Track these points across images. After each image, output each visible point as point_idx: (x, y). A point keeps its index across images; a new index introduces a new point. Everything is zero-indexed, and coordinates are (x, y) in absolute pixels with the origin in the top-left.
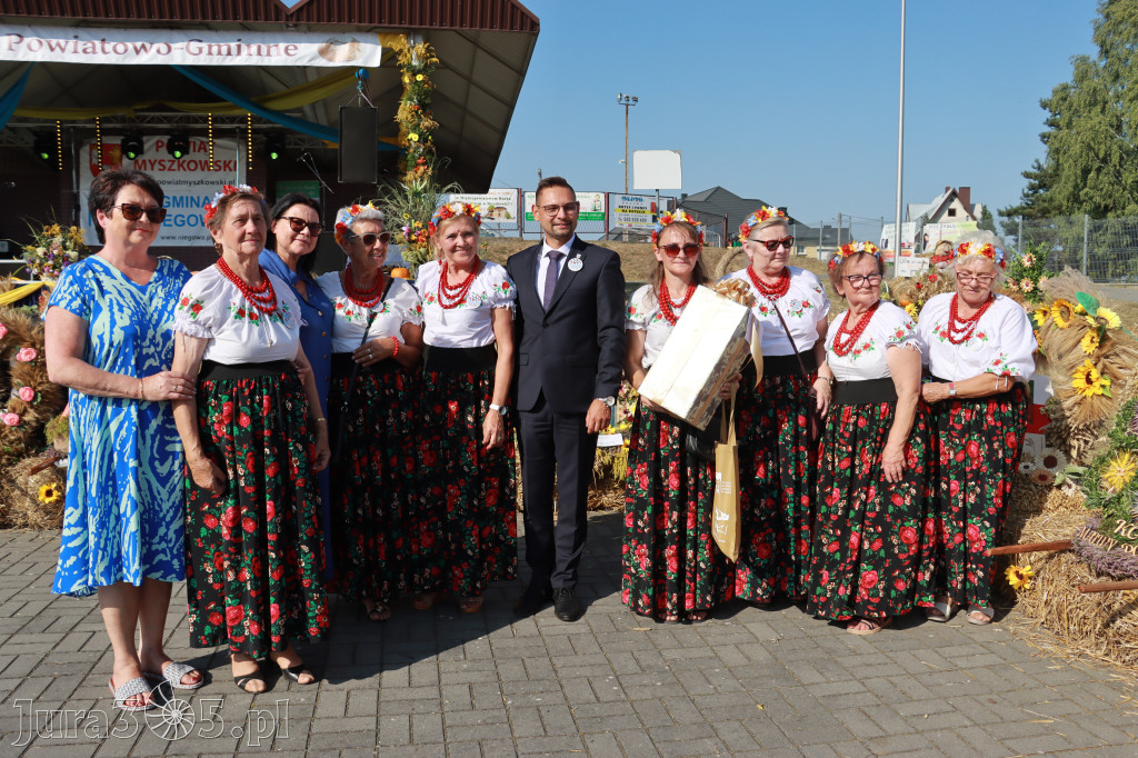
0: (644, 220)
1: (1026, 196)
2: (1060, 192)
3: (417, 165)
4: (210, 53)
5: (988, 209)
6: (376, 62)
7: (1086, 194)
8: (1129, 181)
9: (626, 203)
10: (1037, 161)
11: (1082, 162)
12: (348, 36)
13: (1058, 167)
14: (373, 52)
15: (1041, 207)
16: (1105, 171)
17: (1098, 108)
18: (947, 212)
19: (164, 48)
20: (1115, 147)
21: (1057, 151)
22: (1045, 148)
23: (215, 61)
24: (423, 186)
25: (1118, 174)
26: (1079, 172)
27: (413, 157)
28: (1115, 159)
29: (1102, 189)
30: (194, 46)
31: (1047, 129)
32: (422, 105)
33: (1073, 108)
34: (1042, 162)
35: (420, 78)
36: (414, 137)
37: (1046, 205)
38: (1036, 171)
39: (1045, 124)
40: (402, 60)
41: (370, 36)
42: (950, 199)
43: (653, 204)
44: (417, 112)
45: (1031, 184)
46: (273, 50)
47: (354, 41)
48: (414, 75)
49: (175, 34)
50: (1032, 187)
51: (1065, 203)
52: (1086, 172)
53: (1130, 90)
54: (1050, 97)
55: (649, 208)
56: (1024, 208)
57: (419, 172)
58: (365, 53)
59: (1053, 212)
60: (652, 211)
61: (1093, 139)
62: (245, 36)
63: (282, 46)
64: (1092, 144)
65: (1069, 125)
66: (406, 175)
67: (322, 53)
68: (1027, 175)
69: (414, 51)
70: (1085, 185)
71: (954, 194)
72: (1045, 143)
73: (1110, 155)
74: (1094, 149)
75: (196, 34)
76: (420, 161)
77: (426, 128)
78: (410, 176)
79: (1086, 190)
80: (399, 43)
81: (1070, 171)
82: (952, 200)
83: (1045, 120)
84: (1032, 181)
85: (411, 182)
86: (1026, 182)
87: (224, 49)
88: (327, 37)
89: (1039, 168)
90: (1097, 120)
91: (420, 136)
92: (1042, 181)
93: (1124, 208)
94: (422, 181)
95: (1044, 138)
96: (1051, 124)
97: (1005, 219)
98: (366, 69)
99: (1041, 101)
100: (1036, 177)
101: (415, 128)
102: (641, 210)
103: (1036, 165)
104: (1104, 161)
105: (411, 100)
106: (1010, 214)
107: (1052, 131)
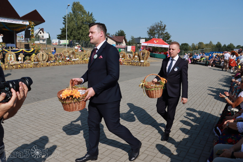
1: (61, 33)
4: (10, 21)
6: (28, 24)
7: (72, 34)
12: (25, 21)
14: (28, 23)
15: (64, 35)
17: (73, 21)
19: (4, 20)
23: (11, 22)
24: (34, 39)
28: (76, 29)
30: (8, 20)
31: (64, 22)
34: (63, 27)
35: (33, 26)
40: (31, 24)
41: (28, 21)
46: (17, 21)
47: (26, 22)
49: (6, 18)
51: (69, 35)
58: (27, 23)
62: (14, 20)
63: (18, 21)
67: (23, 22)
68: (61, 29)
69: (33, 23)
72: (64, 24)
74: (73, 27)
75: (8, 19)
78: (32, 37)
79: (72, 33)
80: (30, 22)
86: (61, 30)
87: (12, 21)
88: (23, 20)
97: (58, 36)
98: (28, 25)
106: (59, 36)
107: (65, 22)
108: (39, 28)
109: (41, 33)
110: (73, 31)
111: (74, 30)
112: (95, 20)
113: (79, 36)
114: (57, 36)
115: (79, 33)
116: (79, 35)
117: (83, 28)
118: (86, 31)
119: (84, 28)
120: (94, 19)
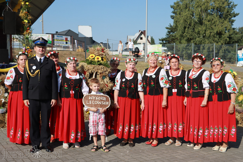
0: (63, 43)
1: (167, 35)
2: (177, 34)
3: (27, 30)
5: (153, 38)
7: (185, 35)
8: (197, 31)
9: (58, 38)
10: (170, 24)
11: (183, 25)
13: (177, 26)
15: (172, 38)
16: (190, 28)
17: (188, 9)
18: (140, 38)
20: (192, 21)
21: (177, 22)
22: (173, 20)
24: (29, 36)
25: (194, 29)
26: (183, 28)
27: (26, 27)
28: (193, 24)
29: (189, 33)
32: (28, 12)
33: (181, 9)
34: (171, 24)
35: (27, 3)
36: (26, 21)
37: (174, 38)
38: (170, 27)
39: (172, 13)
42: (141, 34)
43: (66, 38)
44: (27, 14)
45: (168, 31)
48: (26, 2)
50: (169, 32)
51: (179, 37)
52: (185, 28)
53: (196, 4)
54: (173, 5)
55: (65, 40)
56: (167, 38)
57: (28, 32)
59: (176, 40)
60: (66, 40)
61: (187, 19)
64: (186, 20)
65: (180, 14)
66: (24, 32)
68: (167, 28)
70: (185, 32)
71: (142, 33)
72: (173, 18)
73: (191, 23)
74: (187, 22)
76: (28, 29)
77: (30, 19)
78: (25, 33)
79: (185, 34)
81: (180, 28)
82: (141, 35)
83: (172, 11)
84: (168, 30)
85: (25, 35)
86: (167, 30)
89: (171, 26)
90: (187, 13)
91: (28, 21)
92: (171, 30)
93: (195, 39)
94: (29, 35)
95: (172, 17)
96: (174, 13)
97: (161, 42)
99: (171, 6)
100: (170, 29)
101: (26, 19)
102: (62, 40)
103: (170, 25)
104: (190, 25)
105: (25, 10)
106: (163, 40)
107: (174, 15)
108: (140, 31)
109: (141, 39)
110: (186, 29)
111: (188, 28)
112: (235, 4)
113: (197, 39)
114: (160, 40)
115: (199, 33)
116: (199, 37)
117: (206, 22)
118: (213, 27)
119: (209, 21)
120: (232, 4)
